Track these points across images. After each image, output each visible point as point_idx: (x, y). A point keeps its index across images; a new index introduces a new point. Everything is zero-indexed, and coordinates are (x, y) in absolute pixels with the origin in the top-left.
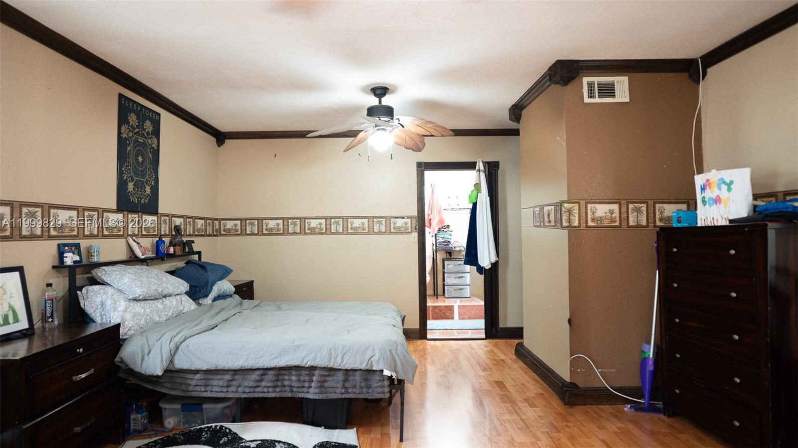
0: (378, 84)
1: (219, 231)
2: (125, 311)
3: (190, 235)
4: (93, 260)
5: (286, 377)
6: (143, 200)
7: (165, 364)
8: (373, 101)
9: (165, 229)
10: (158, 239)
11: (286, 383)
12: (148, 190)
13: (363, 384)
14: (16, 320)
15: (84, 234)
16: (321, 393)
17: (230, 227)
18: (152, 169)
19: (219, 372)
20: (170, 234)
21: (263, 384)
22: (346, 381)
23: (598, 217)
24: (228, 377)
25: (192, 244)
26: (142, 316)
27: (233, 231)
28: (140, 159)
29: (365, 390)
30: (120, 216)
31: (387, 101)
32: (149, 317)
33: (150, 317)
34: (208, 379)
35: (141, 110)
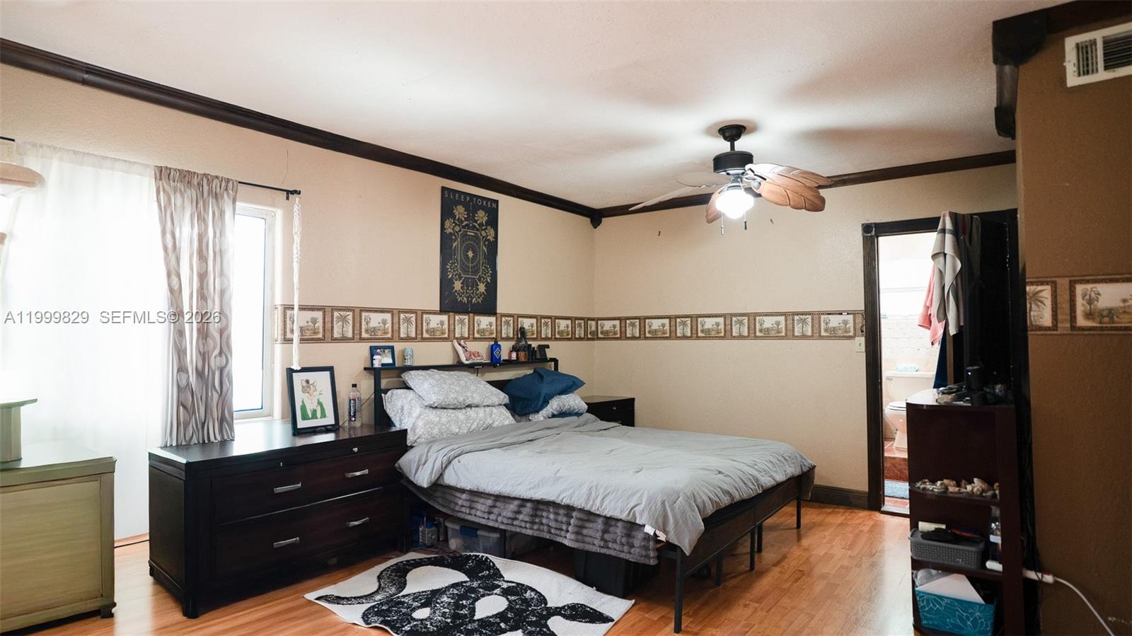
0: (723, 122)
1: (596, 333)
2: (418, 418)
3: (547, 339)
4: (406, 364)
5: (545, 514)
6: (474, 299)
7: (434, 478)
8: (723, 146)
9: (507, 331)
10: (493, 343)
11: (544, 521)
12: (482, 288)
13: (624, 540)
14: (323, 415)
15: (399, 336)
16: (577, 541)
17: (608, 329)
18: (488, 264)
19: (482, 495)
20: (515, 337)
21: (521, 517)
22: (605, 531)
23: (1103, 310)
24: (489, 502)
25: (546, 349)
26: (436, 425)
27: (611, 334)
28: (470, 254)
29: (626, 548)
30: (445, 318)
31: (742, 144)
32: (444, 427)
33: (446, 428)
34: (474, 502)
35: (471, 200)
